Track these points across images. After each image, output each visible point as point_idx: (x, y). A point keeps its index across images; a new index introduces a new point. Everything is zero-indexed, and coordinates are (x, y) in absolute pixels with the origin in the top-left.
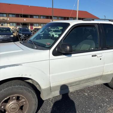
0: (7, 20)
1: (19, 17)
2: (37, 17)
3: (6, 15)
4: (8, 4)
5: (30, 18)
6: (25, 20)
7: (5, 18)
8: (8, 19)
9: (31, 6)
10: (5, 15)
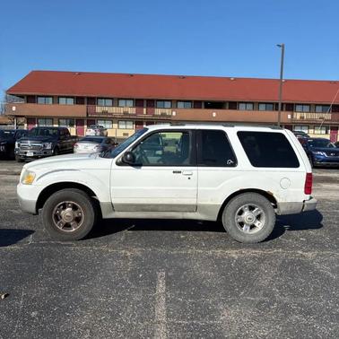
0: (170, 116)
1: (200, 108)
2: (250, 106)
3: (170, 103)
4: (179, 77)
5: (230, 108)
6: (214, 115)
7: (168, 112)
8: (174, 114)
9: (235, 79)
10: (168, 104)
